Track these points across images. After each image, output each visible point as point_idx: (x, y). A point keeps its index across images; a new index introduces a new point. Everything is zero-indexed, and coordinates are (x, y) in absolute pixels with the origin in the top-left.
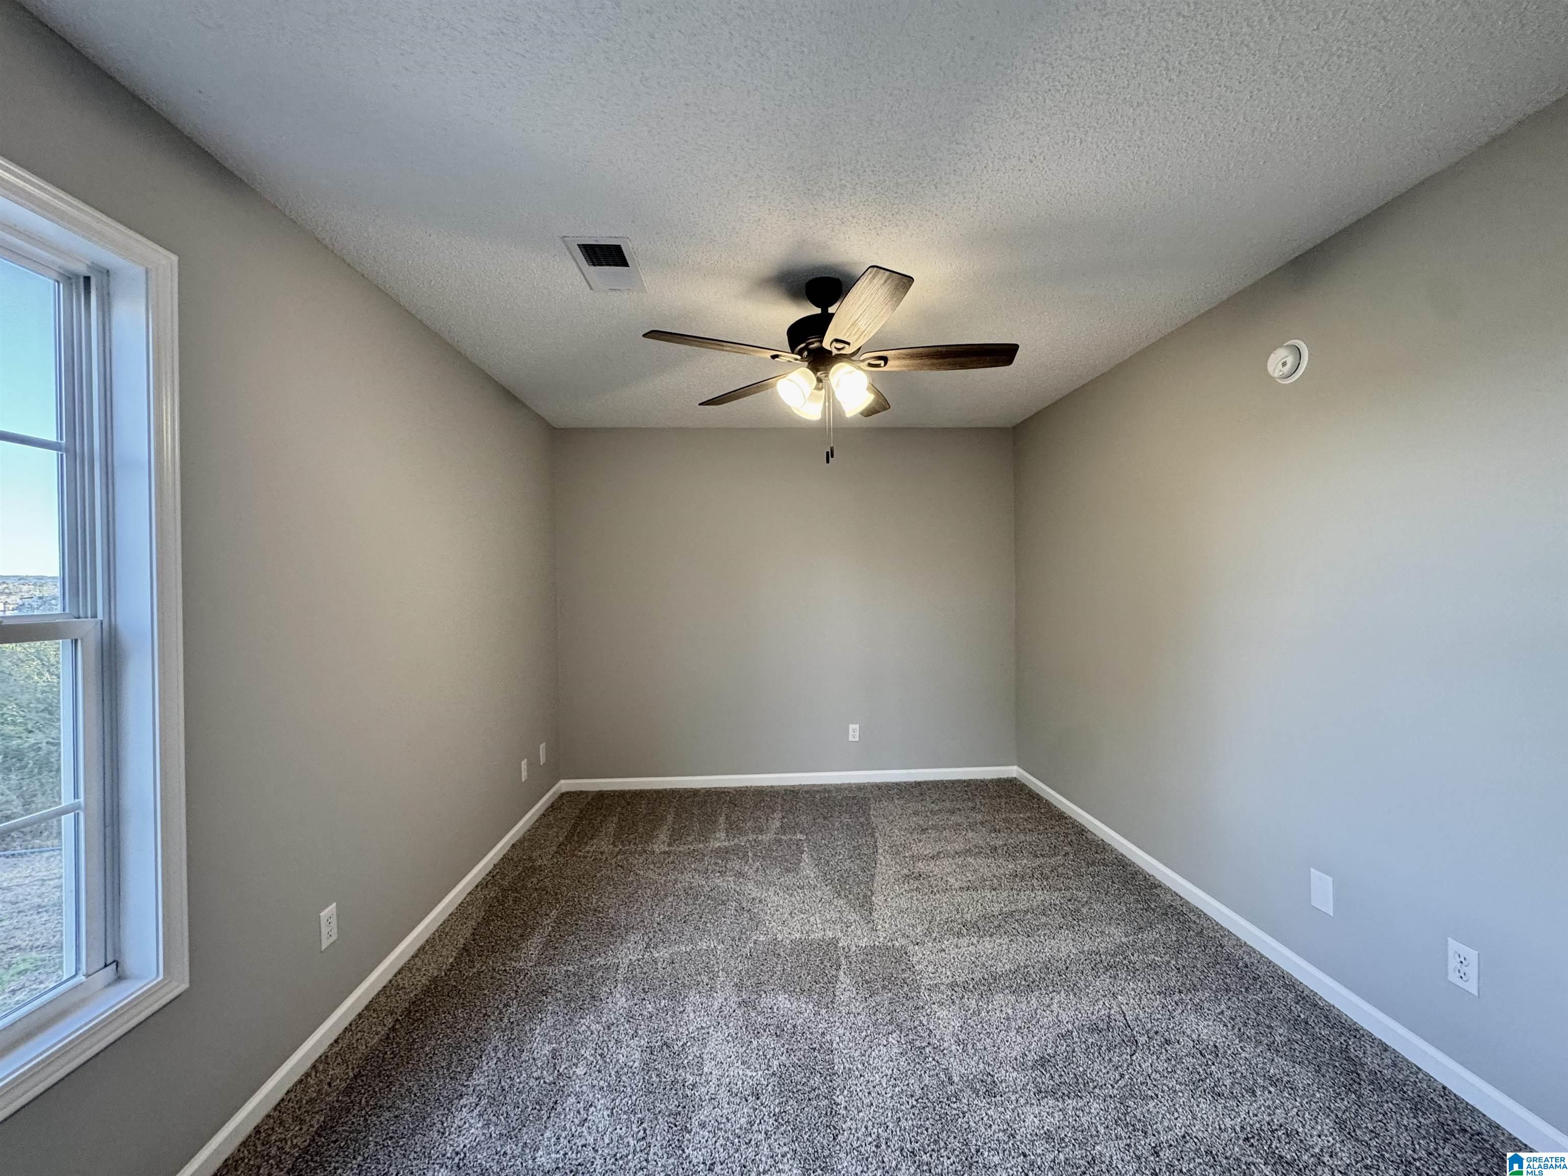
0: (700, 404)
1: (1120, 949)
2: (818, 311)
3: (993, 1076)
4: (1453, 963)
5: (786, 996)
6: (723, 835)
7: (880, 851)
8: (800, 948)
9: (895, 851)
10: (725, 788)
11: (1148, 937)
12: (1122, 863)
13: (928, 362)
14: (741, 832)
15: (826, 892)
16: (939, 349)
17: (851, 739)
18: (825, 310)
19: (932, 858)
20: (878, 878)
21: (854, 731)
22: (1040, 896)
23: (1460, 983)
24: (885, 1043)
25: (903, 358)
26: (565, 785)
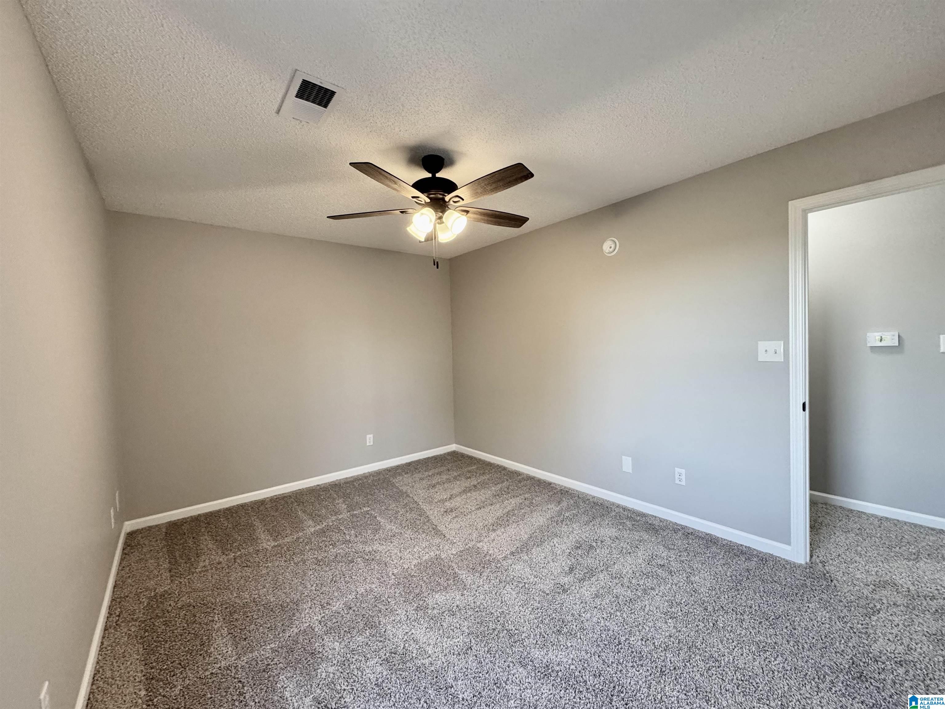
0: (328, 217)
1: (560, 513)
2: (430, 175)
3: (559, 584)
4: (677, 476)
5: (439, 593)
6: (310, 522)
7: (420, 503)
8: (423, 567)
9: (430, 501)
10: (283, 494)
11: (564, 504)
12: (530, 478)
13: (486, 218)
14: (323, 518)
15: (408, 533)
16: (497, 213)
17: (368, 444)
18: (434, 175)
19: (450, 498)
20: (432, 517)
21: (370, 439)
22: (513, 501)
23: (680, 483)
24: (507, 592)
25: (477, 214)
26: (130, 526)
